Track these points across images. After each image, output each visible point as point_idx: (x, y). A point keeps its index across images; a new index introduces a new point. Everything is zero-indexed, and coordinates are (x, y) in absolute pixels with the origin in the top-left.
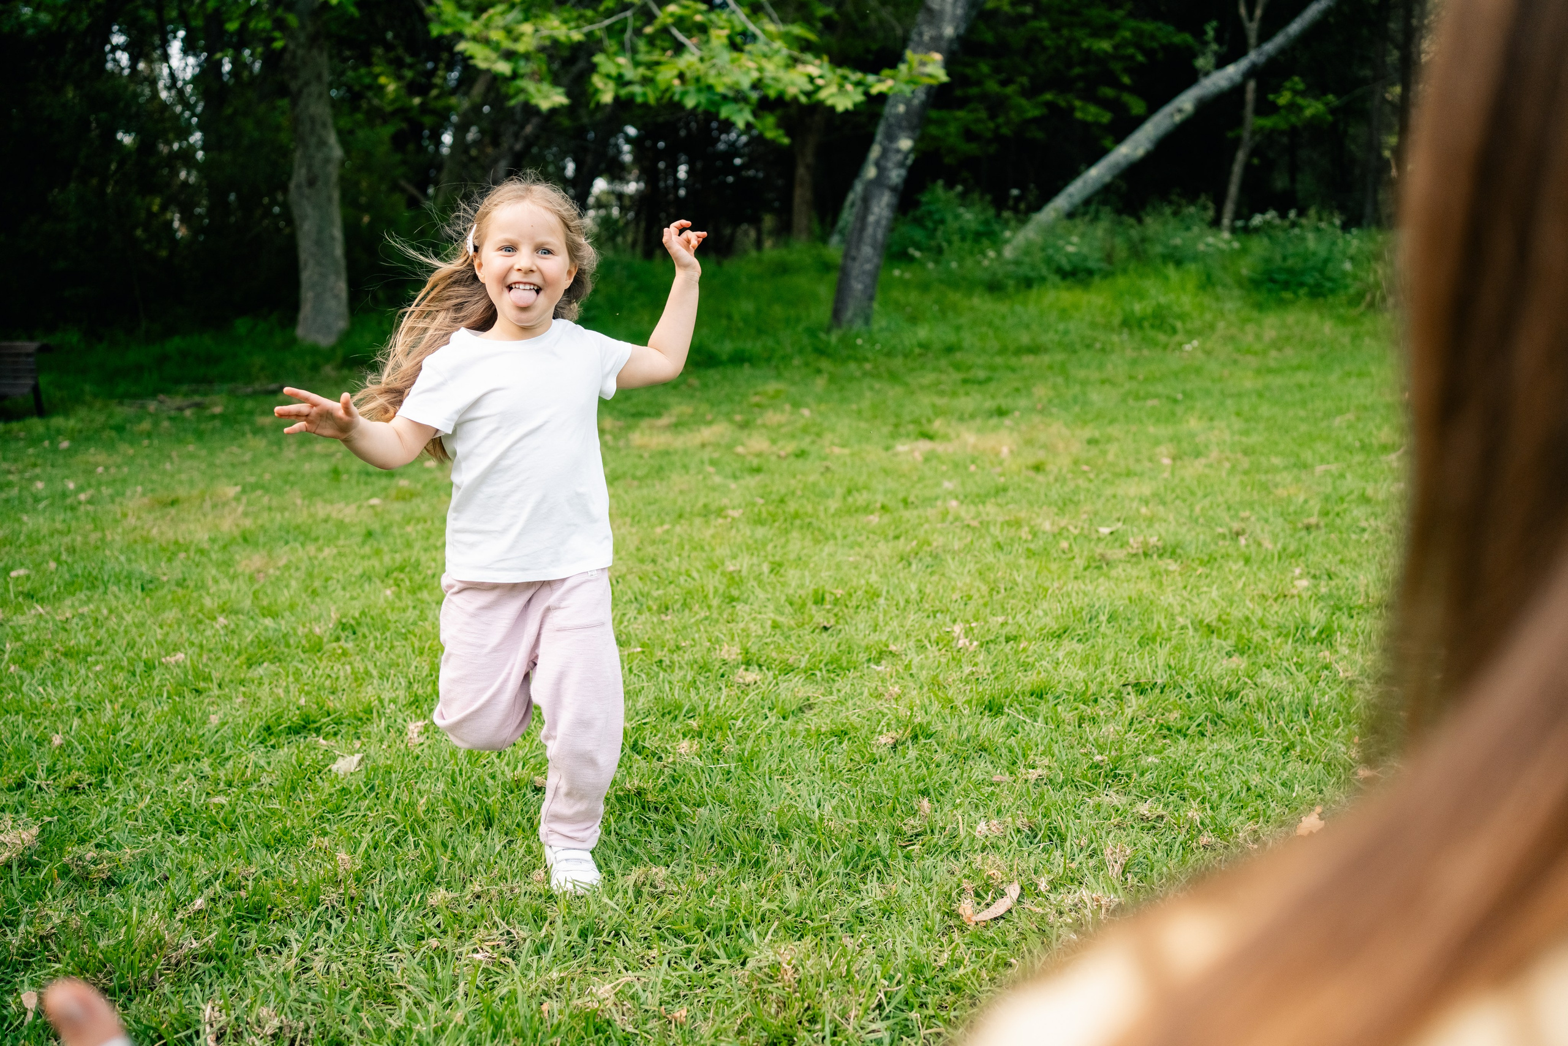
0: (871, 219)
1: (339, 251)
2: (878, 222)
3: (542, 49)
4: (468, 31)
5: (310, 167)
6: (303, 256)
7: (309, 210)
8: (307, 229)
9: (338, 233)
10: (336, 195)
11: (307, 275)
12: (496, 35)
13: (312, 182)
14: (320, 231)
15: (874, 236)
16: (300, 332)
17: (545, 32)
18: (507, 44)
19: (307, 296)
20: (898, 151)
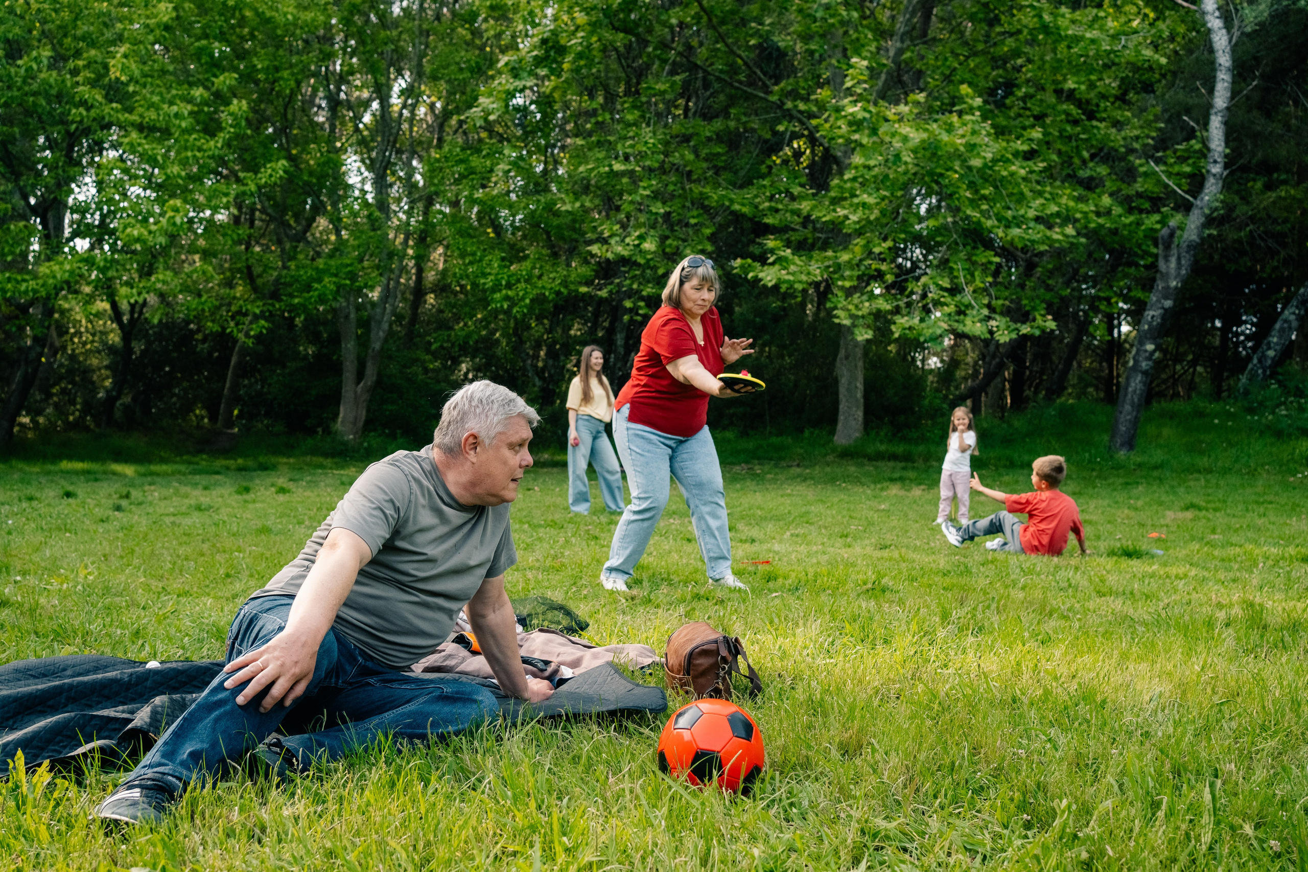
0: (1130, 389)
1: (859, 395)
2: (1135, 392)
3: (870, 314)
4: (840, 306)
5: (846, 349)
6: (841, 396)
7: (845, 372)
8: (844, 381)
9: (860, 385)
10: (860, 364)
11: (842, 407)
12: (851, 307)
13: (847, 358)
14: (850, 383)
15: (1133, 400)
16: (836, 438)
17: (874, 306)
18: (854, 311)
19: (841, 418)
20: (1146, 351)
